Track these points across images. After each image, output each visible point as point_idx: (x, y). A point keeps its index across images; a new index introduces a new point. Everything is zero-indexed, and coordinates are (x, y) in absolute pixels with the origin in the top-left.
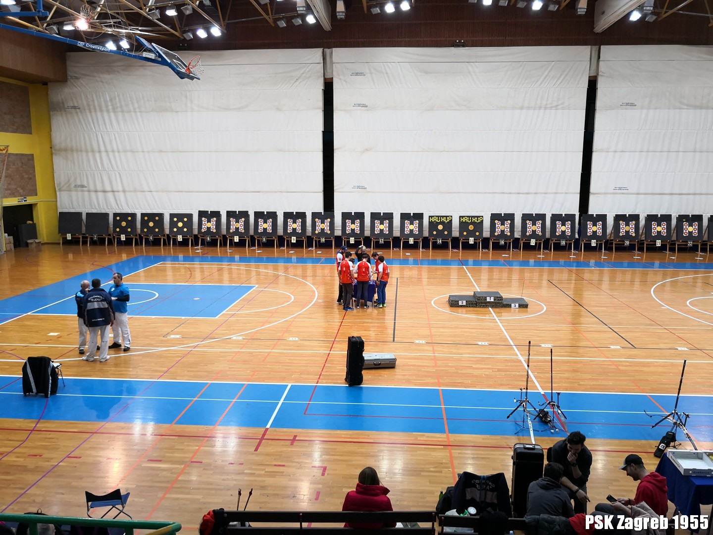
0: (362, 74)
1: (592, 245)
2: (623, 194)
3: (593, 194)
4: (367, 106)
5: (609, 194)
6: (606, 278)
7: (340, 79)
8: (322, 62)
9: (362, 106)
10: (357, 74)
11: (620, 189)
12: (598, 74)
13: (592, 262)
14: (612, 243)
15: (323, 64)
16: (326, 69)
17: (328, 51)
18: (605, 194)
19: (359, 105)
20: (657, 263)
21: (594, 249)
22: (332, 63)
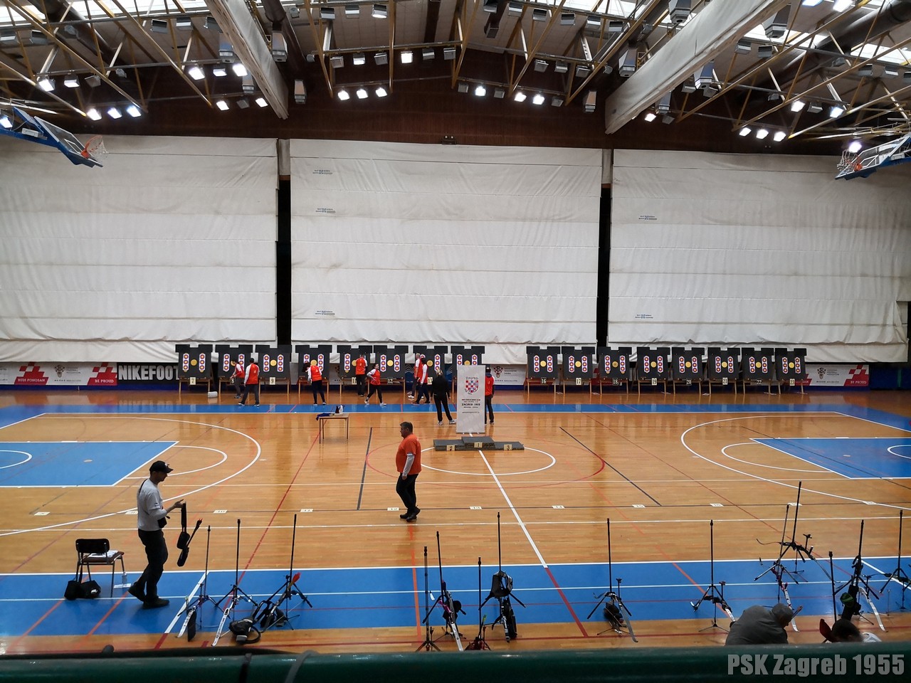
0: (328, 172)
2: (647, 322)
3: (612, 322)
4: (334, 212)
5: (629, 322)
6: (631, 425)
7: (300, 177)
8: (276, 155)
9: (328, 212)
10: (321, 172)
12: (612, 182)
13: (614, 404)
15: (276, 158)
16: (281, 164)
17: (283, 142)
18: (626, 322)
19: (324, 210)
20: (688, 404)
21: (616, 389)
22: (289, 157)
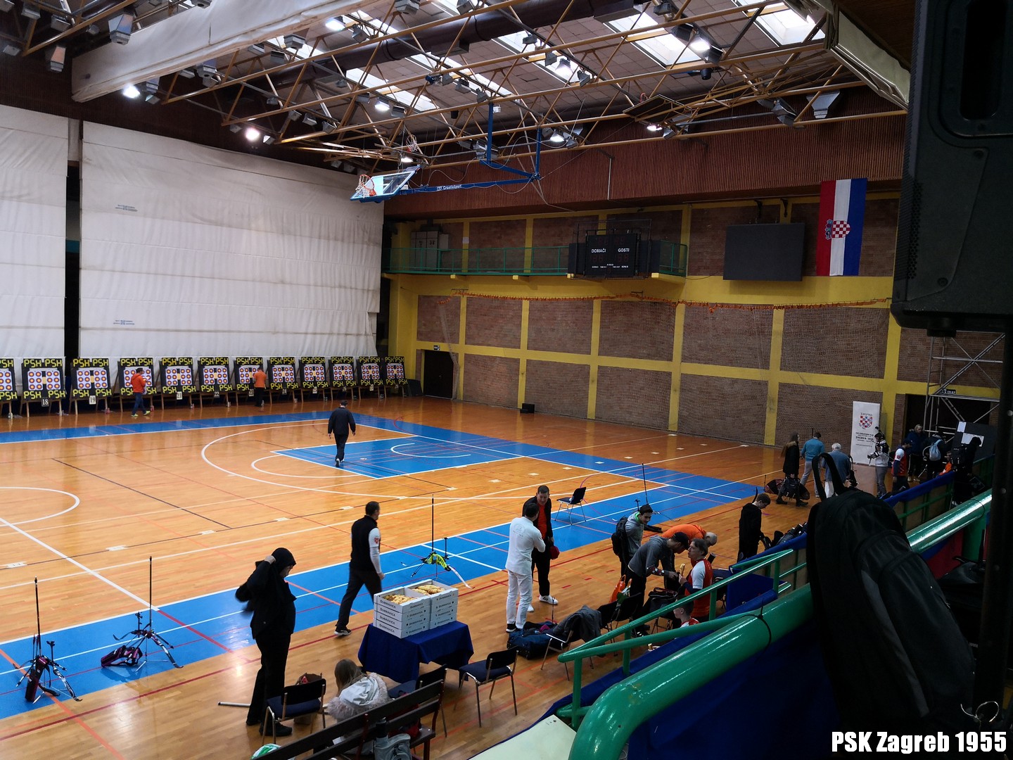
1: (90, 403)
2: (127, 329)
3: (86, 329)
5: (108, 329)
6: (113, 448)
11: (123, 322)
12: (81, 160)
13: (92, 427)
14: (118, 399)
18: (102, 329)
20: (179, 422)
21: (91, 409)
